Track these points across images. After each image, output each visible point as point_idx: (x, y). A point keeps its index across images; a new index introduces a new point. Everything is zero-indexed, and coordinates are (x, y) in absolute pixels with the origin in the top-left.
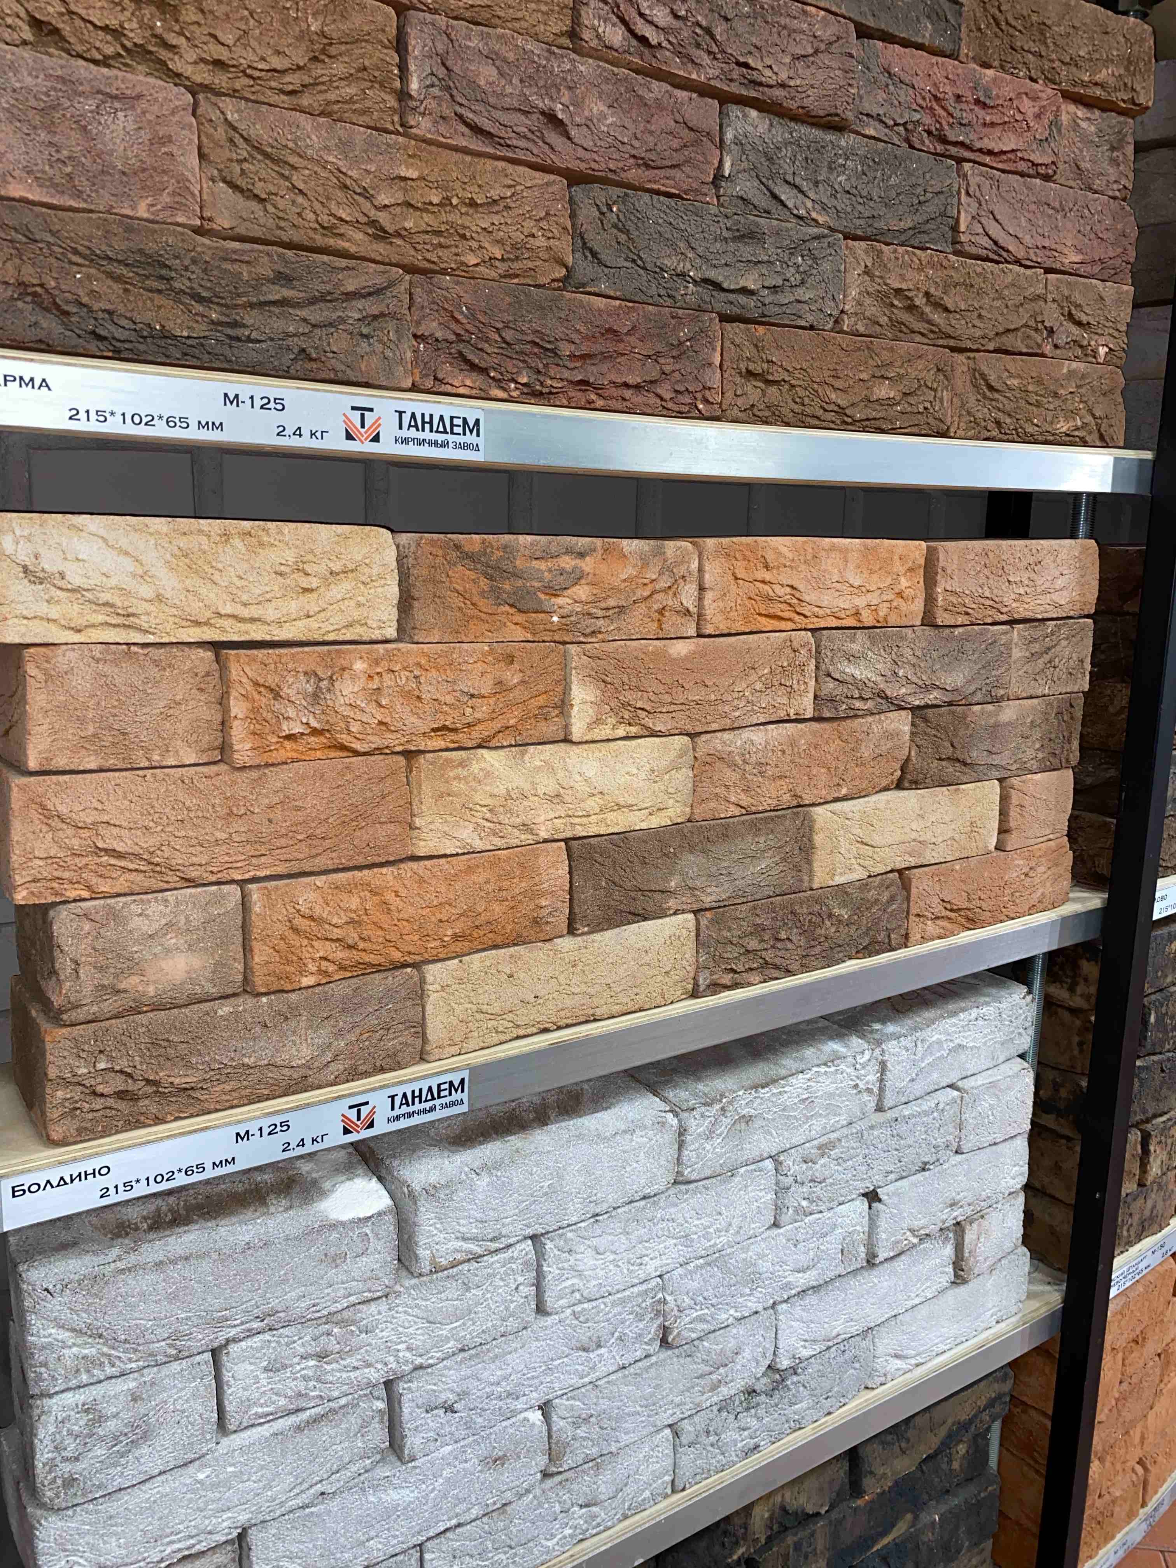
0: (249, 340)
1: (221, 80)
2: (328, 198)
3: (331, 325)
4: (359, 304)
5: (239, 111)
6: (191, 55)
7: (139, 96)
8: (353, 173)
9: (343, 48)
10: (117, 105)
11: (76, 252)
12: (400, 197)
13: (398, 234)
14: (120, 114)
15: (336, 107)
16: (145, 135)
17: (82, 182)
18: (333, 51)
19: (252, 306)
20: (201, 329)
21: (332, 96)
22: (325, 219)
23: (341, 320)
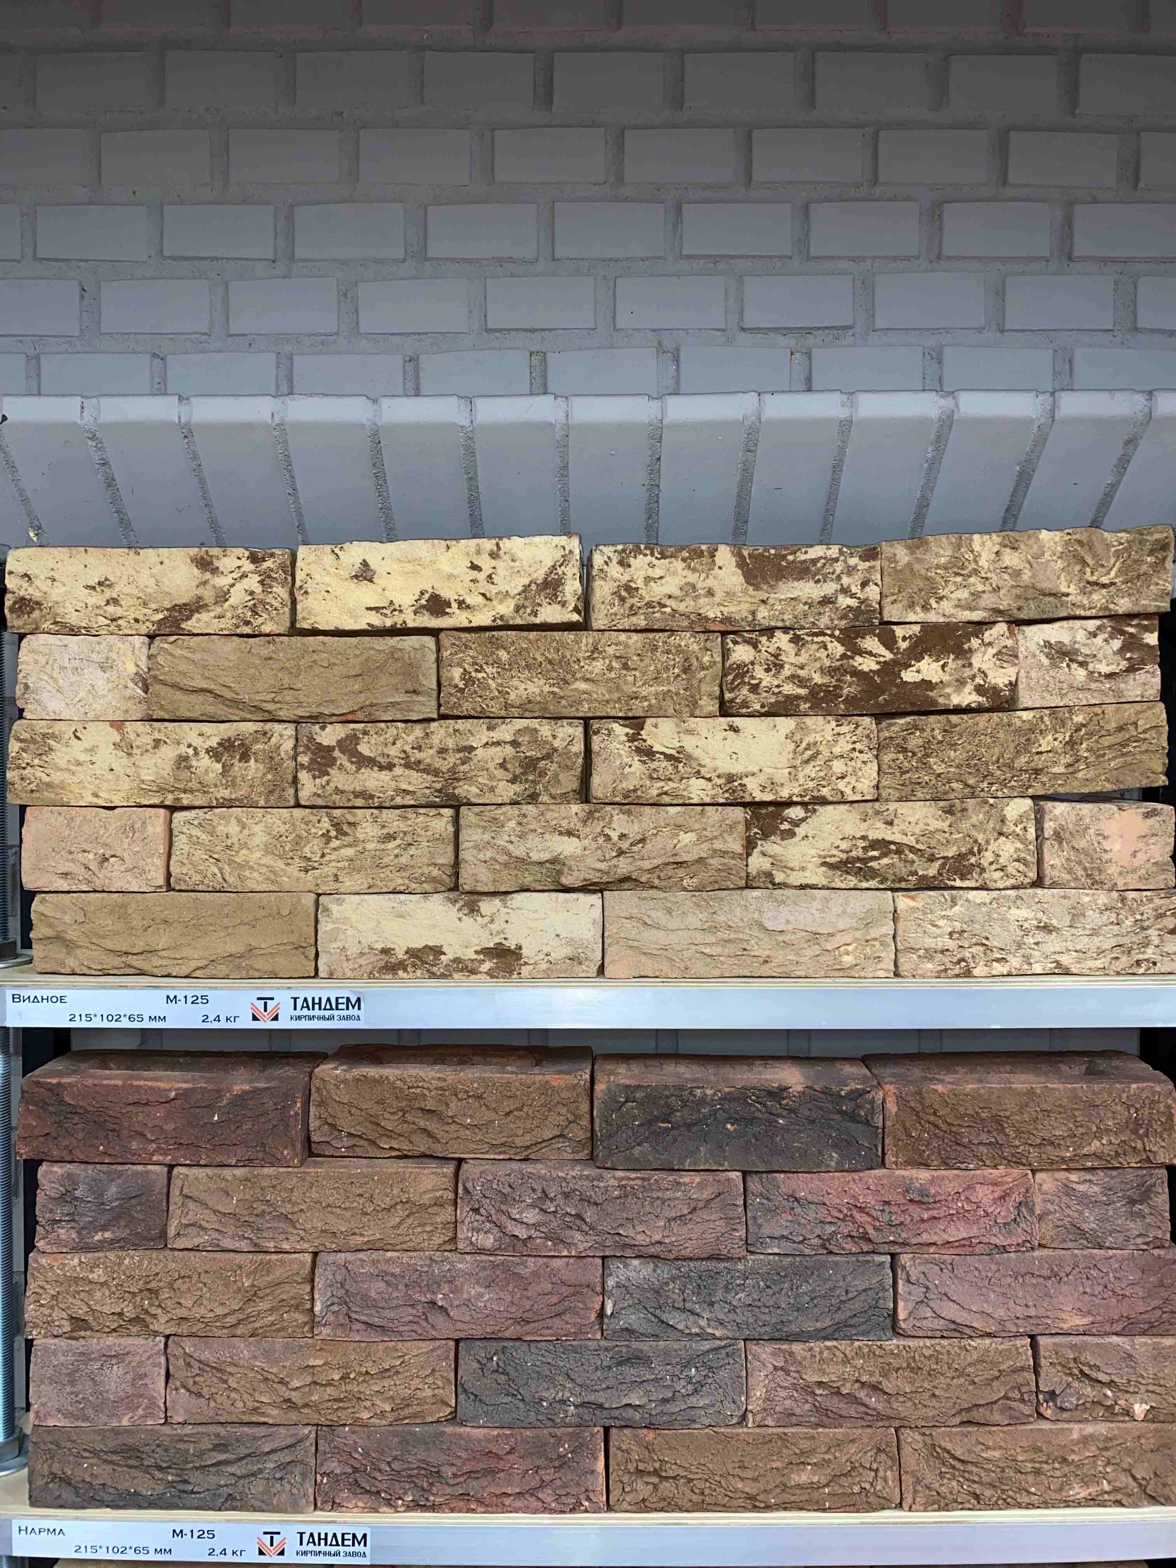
0: (192, 1492)
1: (184, 1329)
2: (254, 1390)
3: (253, 1475)
4: (275, 1457)
5: (194, 1346)
6: (163, 1319)
7: (128, 1353)
8: (274, 1370)
9: (268, 1291)
10: (114, 1361)
11: (85, 1450)
12: (309, 1380)
13: (306, 1405)
14: (115, 1367)
15: (261, 1331)
16: (129, 1377)
17: (90, 1412)
18: (260, 1293)
19: (197, 1468)
20: (160, 1489)
21: (257, 1325)
22: (250, 1404)
23: (261, 1471)
